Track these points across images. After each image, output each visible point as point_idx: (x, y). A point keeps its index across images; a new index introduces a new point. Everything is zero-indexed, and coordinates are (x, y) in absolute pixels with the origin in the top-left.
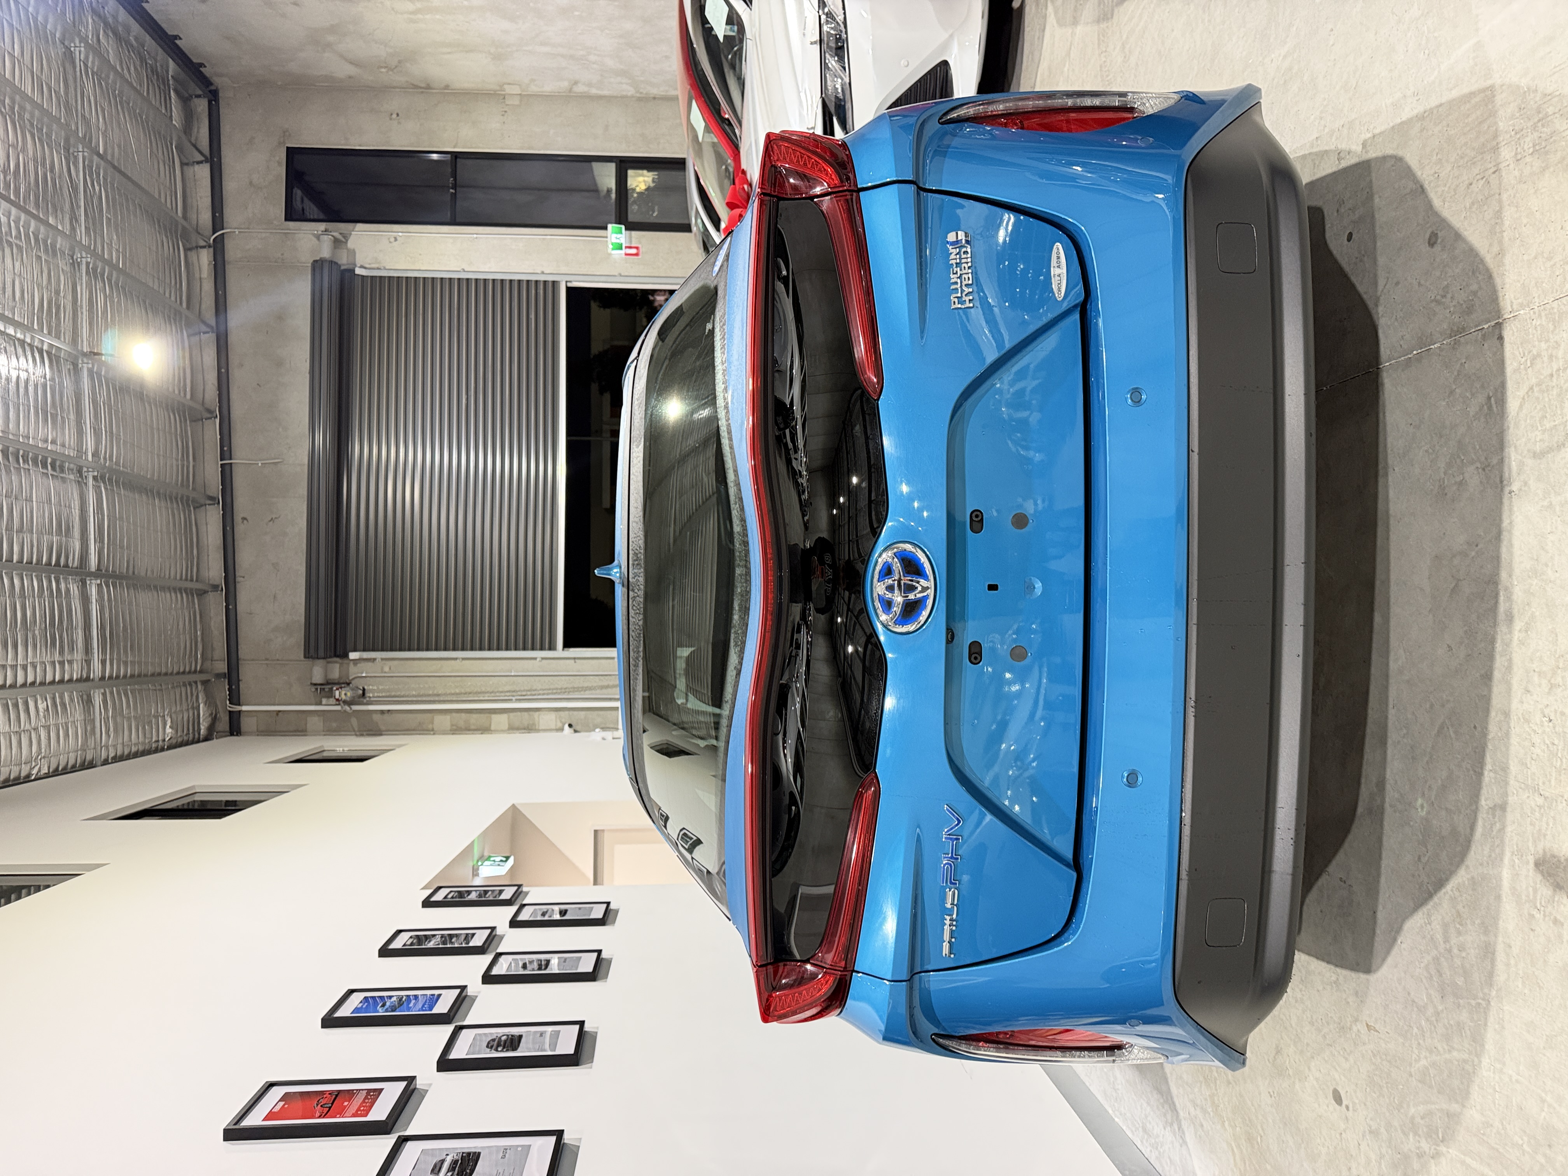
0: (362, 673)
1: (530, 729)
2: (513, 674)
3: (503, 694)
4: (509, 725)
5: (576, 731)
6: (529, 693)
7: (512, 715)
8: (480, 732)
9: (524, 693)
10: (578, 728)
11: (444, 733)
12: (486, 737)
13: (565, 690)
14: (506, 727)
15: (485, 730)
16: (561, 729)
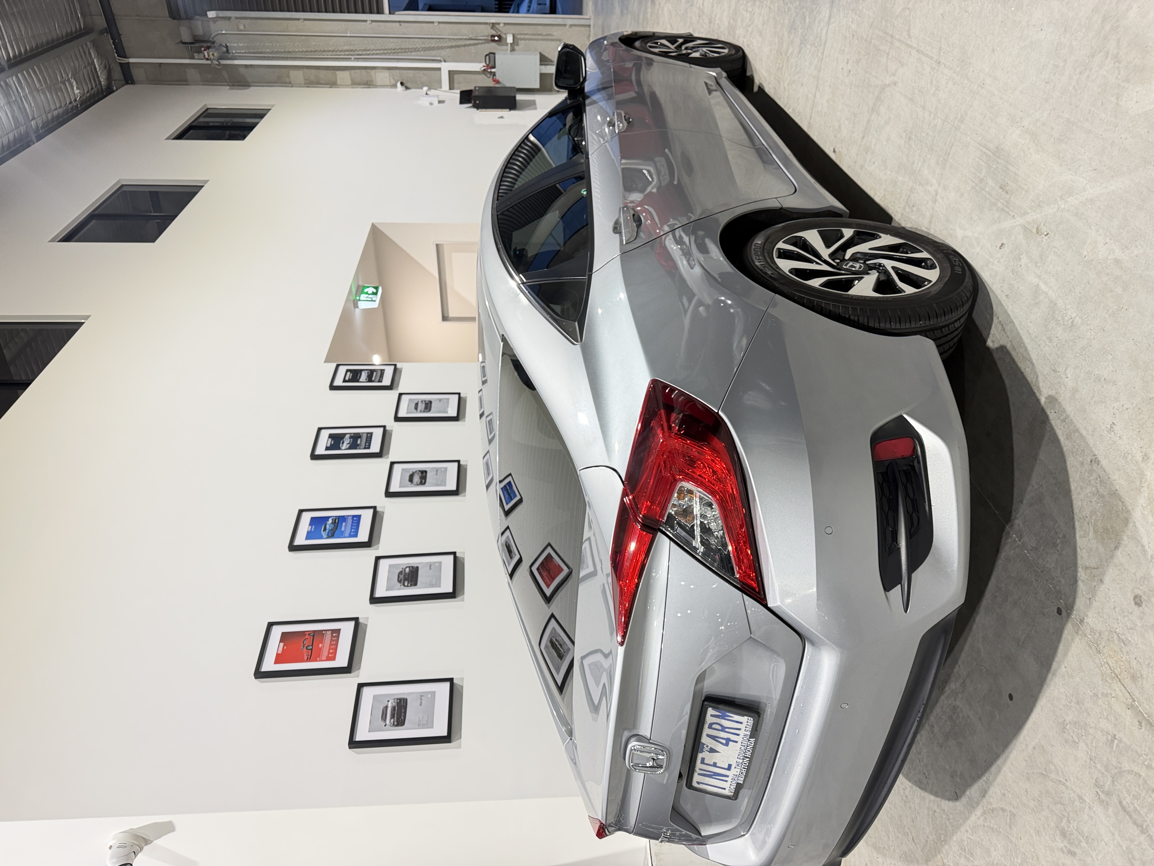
0: (222, 31)
1: (369, 84)
2: (348, 35)
3: (343, 53)
4: (352, 80)
5: (407, 88)
6: (364, 53)
7: (352, 72)
8: (329, 86)
9: (360, 53)
10: (409, 85)
11: (300, 86)
12: (334, 91)
13: (395, 51)
14: (350, 82)
15: (333, 84)
16: (395, 86)
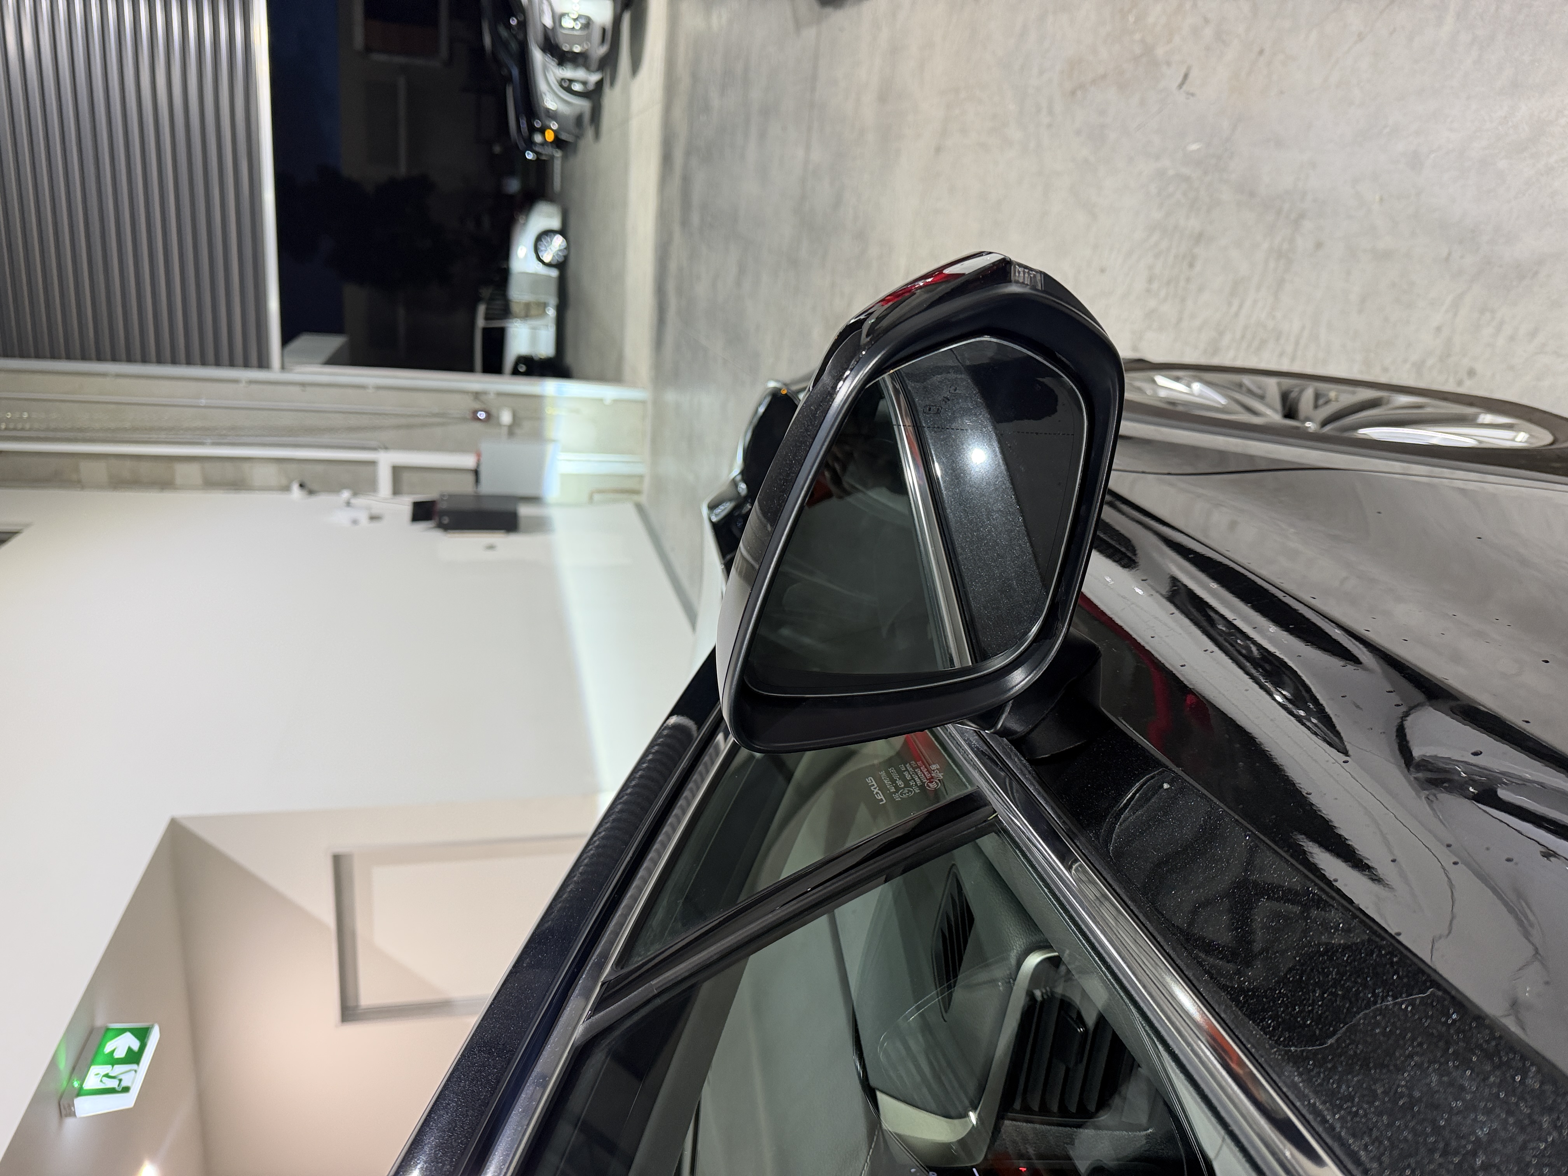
1: (238, 485)
2: (203, 402)
3: (188, 433)
4: (204, 478)
5: (311, 492)
6: (232, 433)
7: (208, 465)
8: (159, 488)
9: (223, 433)
10: (314, 486)
11: (99, 487)
12: (168, 496)
13: (290, 431)
14: (200, 482)
15: (166, 484)
16: (287, 489)
